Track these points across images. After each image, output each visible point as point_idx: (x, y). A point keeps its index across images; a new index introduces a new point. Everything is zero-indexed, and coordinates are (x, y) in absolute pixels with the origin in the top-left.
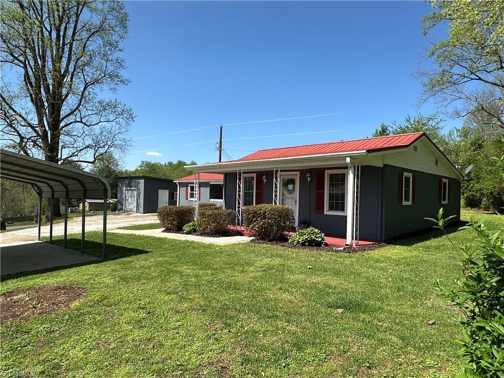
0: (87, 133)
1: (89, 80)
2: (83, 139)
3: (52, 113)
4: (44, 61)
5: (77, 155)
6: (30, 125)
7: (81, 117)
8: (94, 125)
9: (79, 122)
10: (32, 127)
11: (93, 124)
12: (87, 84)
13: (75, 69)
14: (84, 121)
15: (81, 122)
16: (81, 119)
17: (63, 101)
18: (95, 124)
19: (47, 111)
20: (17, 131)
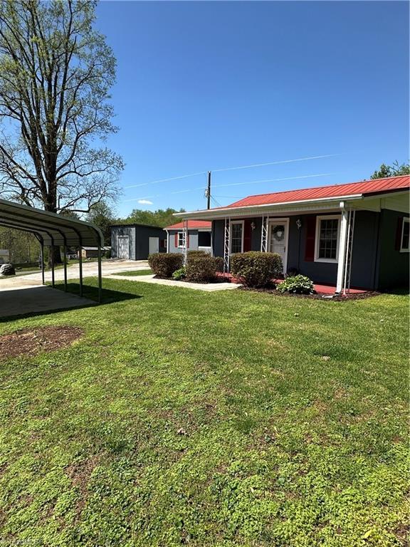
0: (81, 183)
1: (81, 129)
2: (78, 189)
3: (48, 164)
4: (38, 112)
5: (73, 205)
6: (29, 177)
7: (74, 167)
9: (73, 172)
10: (32, 179)
11: (86, 174)
12: (78, 133)
13: (67, 120)
14: (77, 171)
15: (75, 172)
16: (75, 169)
17: (58, 151)
18: (88, 174)
19: (44, 162)
20: (18, 183)
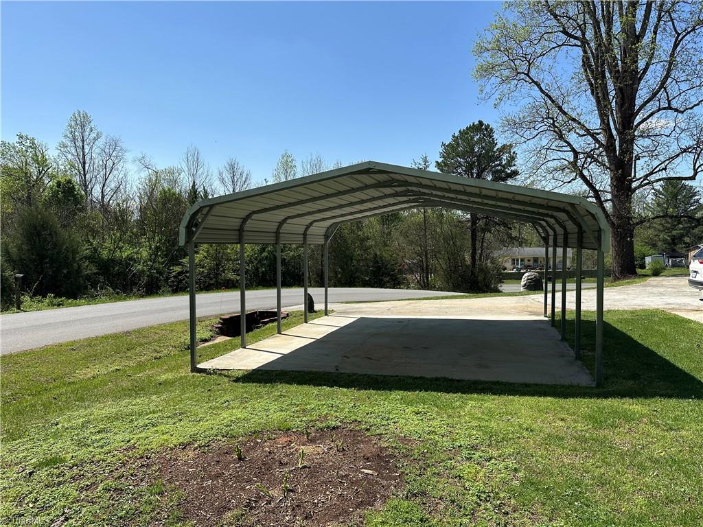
0: (683, 125)
1: (684, 26)
2: (677, 139)
3: (620, 105)
4: (609, 23)
5: (665, 169)
6: (588, 132)
7: (668, 99)
8: (691, 108)
9: (665, 108)
10: (592, 135)
11: (691, 106)
12: (679, 35)
13: (659, 19)
14: (674, 104)
15: (670, 108)
16: (669, 102)
17: (640, 79)
18: (695, 105)
19: (613, 104)
20: (569, 145)
